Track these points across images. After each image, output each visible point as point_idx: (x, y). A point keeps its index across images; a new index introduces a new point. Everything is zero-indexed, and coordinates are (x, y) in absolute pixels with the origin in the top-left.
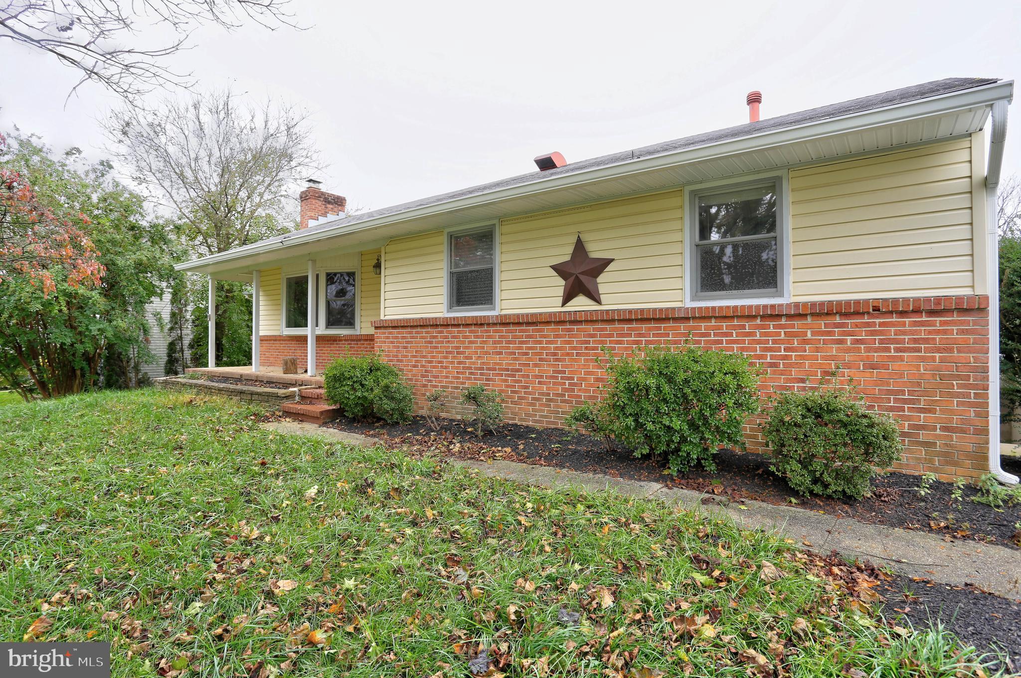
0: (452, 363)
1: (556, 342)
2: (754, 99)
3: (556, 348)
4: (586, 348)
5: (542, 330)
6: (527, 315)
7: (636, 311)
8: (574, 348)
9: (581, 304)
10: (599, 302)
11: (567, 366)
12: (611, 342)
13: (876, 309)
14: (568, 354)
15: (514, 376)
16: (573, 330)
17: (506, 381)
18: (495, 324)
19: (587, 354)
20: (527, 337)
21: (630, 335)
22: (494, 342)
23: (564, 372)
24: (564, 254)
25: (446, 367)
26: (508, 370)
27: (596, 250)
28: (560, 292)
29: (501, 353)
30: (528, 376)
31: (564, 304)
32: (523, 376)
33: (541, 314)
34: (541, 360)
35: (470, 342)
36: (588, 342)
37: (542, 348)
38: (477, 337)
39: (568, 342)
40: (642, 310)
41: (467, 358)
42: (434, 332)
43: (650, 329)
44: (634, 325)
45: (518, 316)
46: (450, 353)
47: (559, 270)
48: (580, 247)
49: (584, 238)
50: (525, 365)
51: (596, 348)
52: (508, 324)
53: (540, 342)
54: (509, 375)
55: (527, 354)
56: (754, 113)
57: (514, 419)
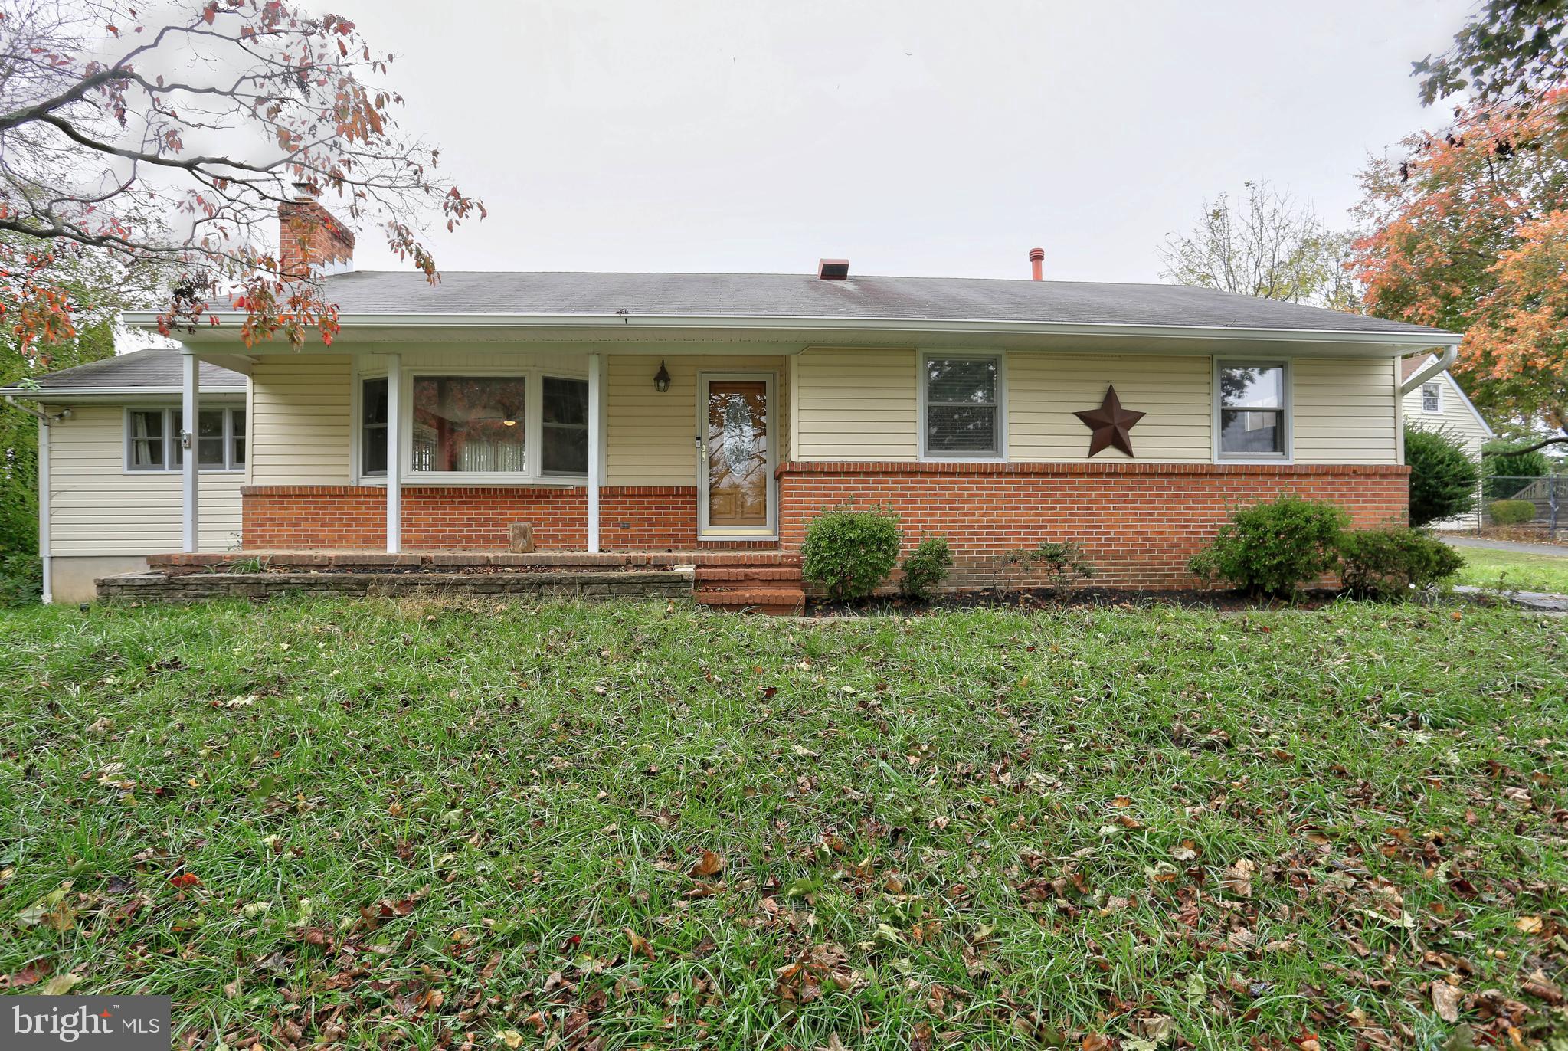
0: (941, 521)
1: (1090, 495)
2: (1037, 257)
3: (1090, 502)
4: (1125, 502)
5: (1073, 482)
6: (1058, 465)
7: (1179, 466)
8: (1112, 502)
9: (1110, 456)
10: (1130, 454)
11: (1102, 521)
12: (1150, 495)
13: (1354, 472)
14: (1104, 508)
15: (1036, 534)
16: (1109, 482)
17: (1026, 540)
18: (1009, 474)
19: (1126, 508)
20: (1053, 489)
21: (1169, 489)
22: (1009, 495)
23: (1099, 527)
24: (1092, 402)
25: (931, 527)
26: (1027, 527)
27: (1128, 402)
28: (1088, 441)
29: (1018, 508)
30: (1055, 533)
31: (1091, 455)
32: (1049, 533)
33: (1075, 465)
34: (1070, 514)
35: (972, 495)
36: (1126, 495)
37: (1074, 502)
38: (982, 488)
39: (1105, 496)
40: (1185, 466)
41: (966, 514)
42: (909, 481)
43: (1189, 483)
44: (1174, 479)
45: (1046, 465)
46: (938, 508)
47: (1085, 417)
48: (1110, 397)
49: (1116, 388)
50: (1050, 521)
51: (1135, 502)
52: (1028, 474)
53: (1071, 495)
54: (1029, 533)
55: (1053, 508)
56: (1037, 272)
57: (1036, 583)
